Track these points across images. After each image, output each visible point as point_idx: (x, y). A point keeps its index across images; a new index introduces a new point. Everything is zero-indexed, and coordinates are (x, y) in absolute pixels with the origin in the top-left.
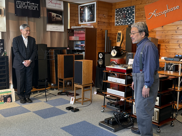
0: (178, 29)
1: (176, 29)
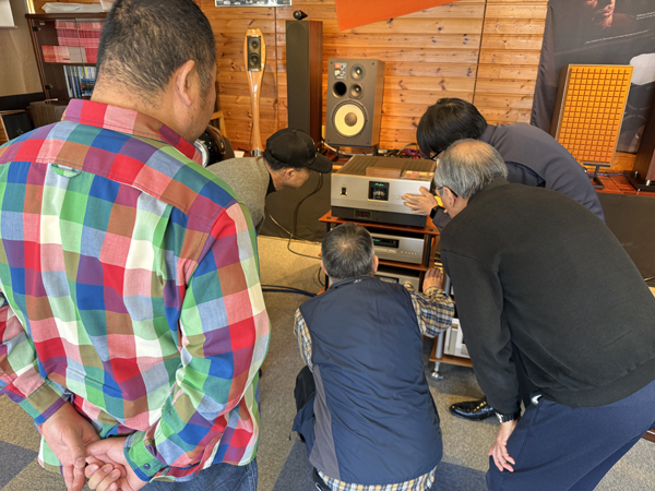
0: (442, 32)
1: (436, 32)
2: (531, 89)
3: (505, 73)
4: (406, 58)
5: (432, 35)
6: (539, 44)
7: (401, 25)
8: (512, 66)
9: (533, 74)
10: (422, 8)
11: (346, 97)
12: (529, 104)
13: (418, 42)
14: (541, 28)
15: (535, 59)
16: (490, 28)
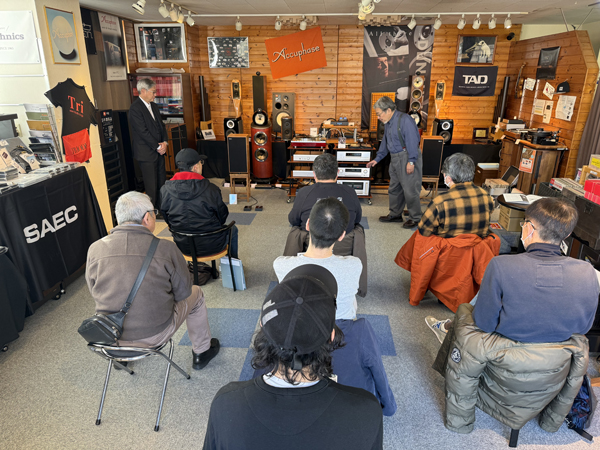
0: (320, 80)
1: (317, 80)
2: (360, 104)
3: (348, 97)
4: (305, 92)
5: (315, 81)
6: (361, 84)
7: (301, 77)
8: (351, 94)
9: (360, 97)
10: (311, 69)
11: (281, 109)
12: (360, 110)
13: (310, 84)
14: (361, 78)
15: (360, 91)
16: (340, 78)
